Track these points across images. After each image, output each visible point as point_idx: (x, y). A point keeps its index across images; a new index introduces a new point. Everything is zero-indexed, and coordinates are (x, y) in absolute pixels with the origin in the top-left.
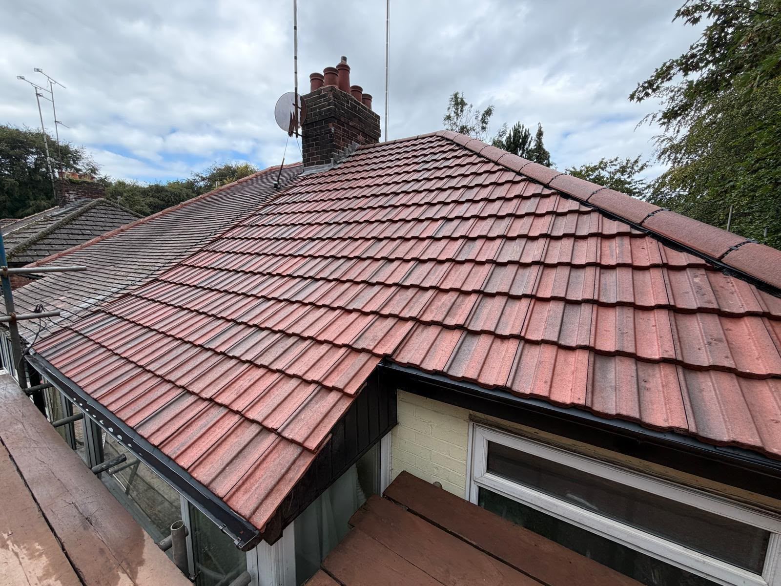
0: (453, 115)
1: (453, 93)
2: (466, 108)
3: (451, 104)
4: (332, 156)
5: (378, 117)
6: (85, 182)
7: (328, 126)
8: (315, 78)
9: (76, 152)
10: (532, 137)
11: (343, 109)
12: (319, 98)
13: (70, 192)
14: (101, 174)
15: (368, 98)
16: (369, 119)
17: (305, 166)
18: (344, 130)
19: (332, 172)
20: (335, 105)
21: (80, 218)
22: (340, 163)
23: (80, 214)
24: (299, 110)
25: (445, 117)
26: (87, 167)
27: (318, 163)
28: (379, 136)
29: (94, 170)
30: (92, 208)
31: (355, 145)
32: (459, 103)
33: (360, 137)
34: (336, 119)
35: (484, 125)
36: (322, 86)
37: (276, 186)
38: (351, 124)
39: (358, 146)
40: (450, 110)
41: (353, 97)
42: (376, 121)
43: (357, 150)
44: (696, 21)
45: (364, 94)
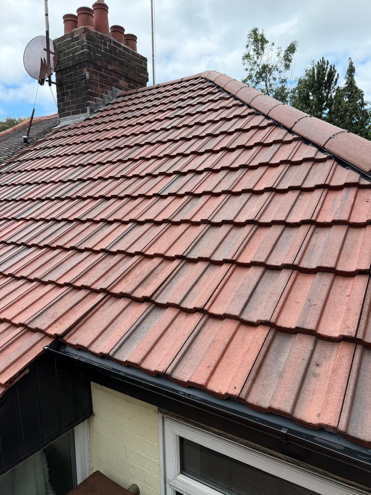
0: (252, 53)
2: (266, 46)
3: (249, 41)
4: (88, 105)
5: (145, 59)
7: (82, 72)
8: (69, 19)
10: (338, 74)
11: (100, 53)
12: (72, 41)
15: (132, 39)
16: (134, 62)
17: (60, 117)
18: (101, 75)
20: (89, 48)
22: (98, 111)
24: (52, 56)
25: (244, 55)
27: (74, 113)
28: (147, 80)
31: (116, 91)
32: (259, 40)
33: (122, 83)
34: (92, 63)
35: (288, 63)
36: (77, 27)
37: (25, 140)
38: (109, 68)
39: (120, 92)
40: (249, 48)
41: (112, 38)
42: (142, 63)
43: (119, 97)
45: (127, 35)
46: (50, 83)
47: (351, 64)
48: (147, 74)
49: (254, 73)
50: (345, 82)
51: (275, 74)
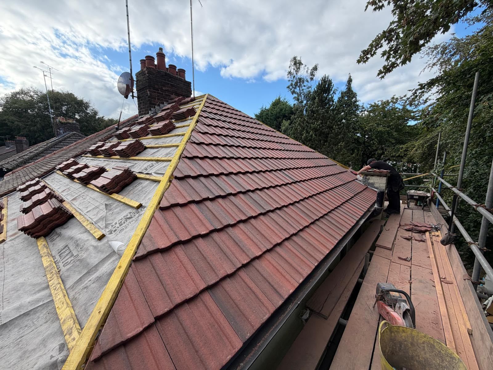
0: (292, 71)
1: (292, 57)
2: (302, 67)
3: (291, 64)
4: (150, 109)
5: (190, 83)
7: (147, 92)
8: (143, 62)
9: (87, 103)
13: (61, 129)
14: (100, 115)
15: (182, 71)
16: (182, 84)
17: (139, 116)
20: (149, 78)
21: (60, 144)
23: (61, 142)
25: (287, 72)
26: (92, 112)
27: (144, 114)
28: (191, 94)
29: (96, 113)
30: (68, 138)
32: (297, 64)
33: (173, 96)
34: (152, 86)
35: (312, 77)
37: (117, 129)
38: (164, 89)
40: (291, 68)
41: (167, 72)
42: (187, 85)
44: (381, 7)
45: (178, 70)
46: (133, 96)
47: (350, 77)
48: (191, 91)
49: (294, 83)
50: (346, 88)
51: (306, 83)
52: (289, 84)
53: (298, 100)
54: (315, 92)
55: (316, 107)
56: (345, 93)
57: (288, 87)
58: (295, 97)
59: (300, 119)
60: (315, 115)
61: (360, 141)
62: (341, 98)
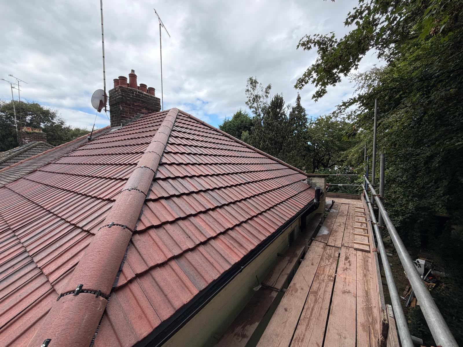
0: (250, 89)
1: (248, 78)
2: (258, 85)
3: (248, 83)
4: (121, 122)
5: (159, 99)
6: (35, 133)
7: (119, 106)
8: (116, 81)
11: (129, 97)
12: (115, 92)
13: (26, 138)
14: (67, 125)
15: (152, 90)
16: (151, 101)
17: (111, 127)
18: (130, 108)
19: (119, 131)
20: (122, 95)
21: (25, 153)
22: (127, 125)
23: (25, 151)
25: (246, 90)
26: (59, 121)
27: (116, 126)
28: (160, 109)
29: (62, 123)
30: (34, 147)
31: (140, 115)
32: (253, 83)
33: (144, 111)
34: (124, 102)
35: (267, 94)
36: (118, 85)
37: (89, 139)
38: (135, 104)
39: (142, 115)
40: (248, 87)
41: (138, 90)
42: (157, 101)
43: (141, 118)
44: (309, 48)
45: (149, 88)
46: (106, 110)
47: (299, 95)
48: (160, 106)
49: (251, 99)
50: (296, 104)
51: (261, 99)
52: (247, 100)
53: (256, 113)
54: (270, 107)
55: (270, 121)
56: (296, 108)
57: (247, 103)
58: (253, 111)
59: (257, 130)
60: (270, 127)
61: (310, 148)
62: (292, 112)
